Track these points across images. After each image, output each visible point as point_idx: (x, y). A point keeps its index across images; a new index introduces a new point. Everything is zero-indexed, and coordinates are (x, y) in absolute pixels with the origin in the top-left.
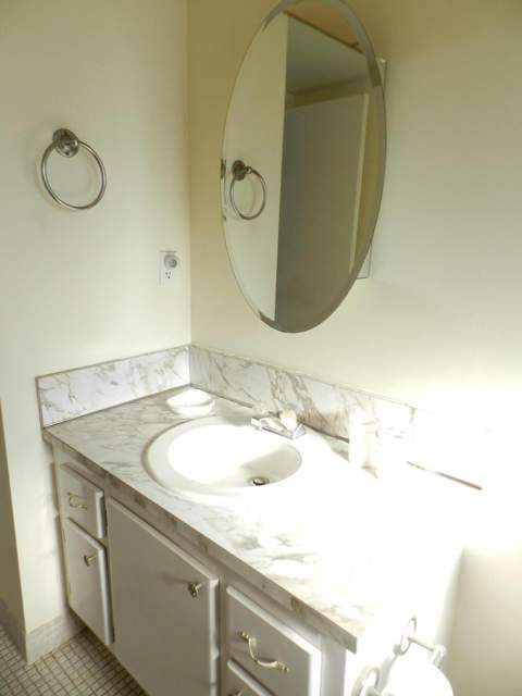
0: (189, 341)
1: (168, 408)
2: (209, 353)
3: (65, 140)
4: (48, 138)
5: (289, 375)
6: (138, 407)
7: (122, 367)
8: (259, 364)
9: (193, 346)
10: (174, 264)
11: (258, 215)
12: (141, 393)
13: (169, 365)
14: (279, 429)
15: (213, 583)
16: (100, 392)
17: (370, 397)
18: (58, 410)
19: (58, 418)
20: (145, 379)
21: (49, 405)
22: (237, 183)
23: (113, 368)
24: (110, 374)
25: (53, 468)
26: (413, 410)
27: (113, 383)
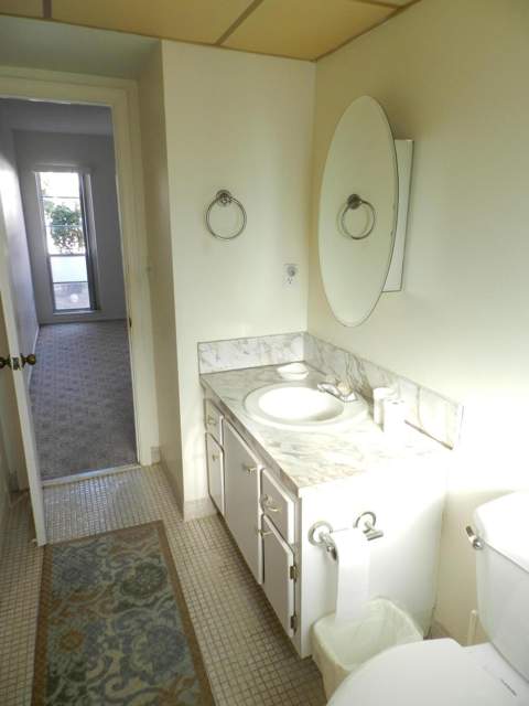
0: (305, 329)
1: (277, 374)
2: (314, 338)
3: (224, 197)
4: (213, 196)
5: (356, 358)
6: (259, 371)
7: (253, 343)
8: (341, 349)
9: (306, 333)
10: (293, 273)
11: (367, 235)
12: (265, 362)
13: (287, 345)
14: (336, 392)
15: (260, 467)
16: (237, 357)
17: (397, 377)
18: (210, 365)
19: (209, 370)
20: (269, 352)
21: (204, 361)
22: (350, 211)
23: (246, 343)
24: (244, 346)
25: (205, 401)
26: (419, 389)
27: (245, 353)
